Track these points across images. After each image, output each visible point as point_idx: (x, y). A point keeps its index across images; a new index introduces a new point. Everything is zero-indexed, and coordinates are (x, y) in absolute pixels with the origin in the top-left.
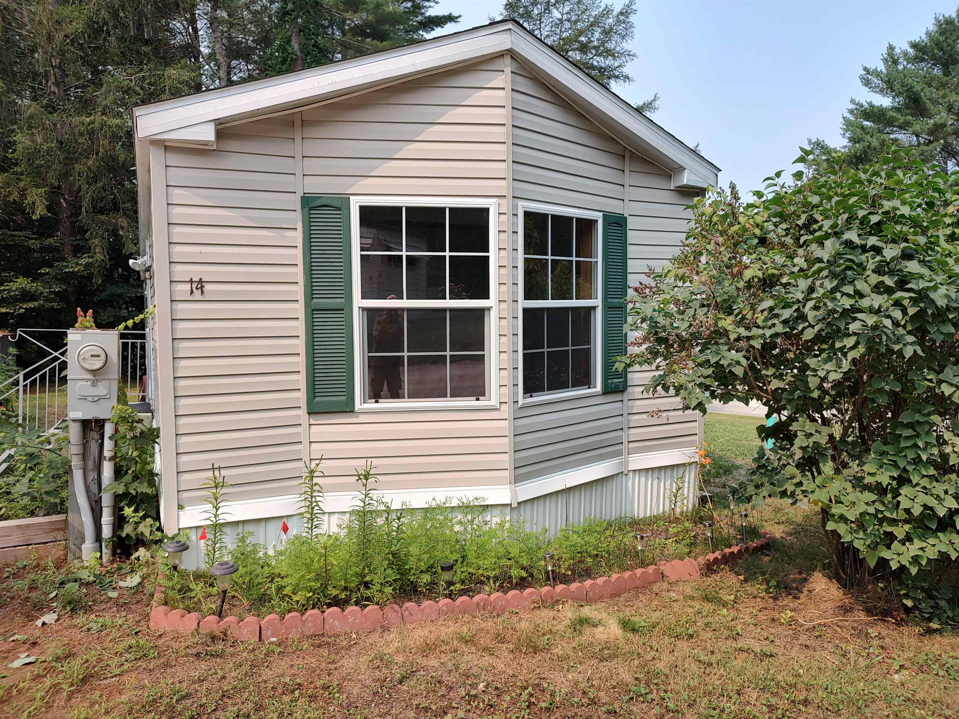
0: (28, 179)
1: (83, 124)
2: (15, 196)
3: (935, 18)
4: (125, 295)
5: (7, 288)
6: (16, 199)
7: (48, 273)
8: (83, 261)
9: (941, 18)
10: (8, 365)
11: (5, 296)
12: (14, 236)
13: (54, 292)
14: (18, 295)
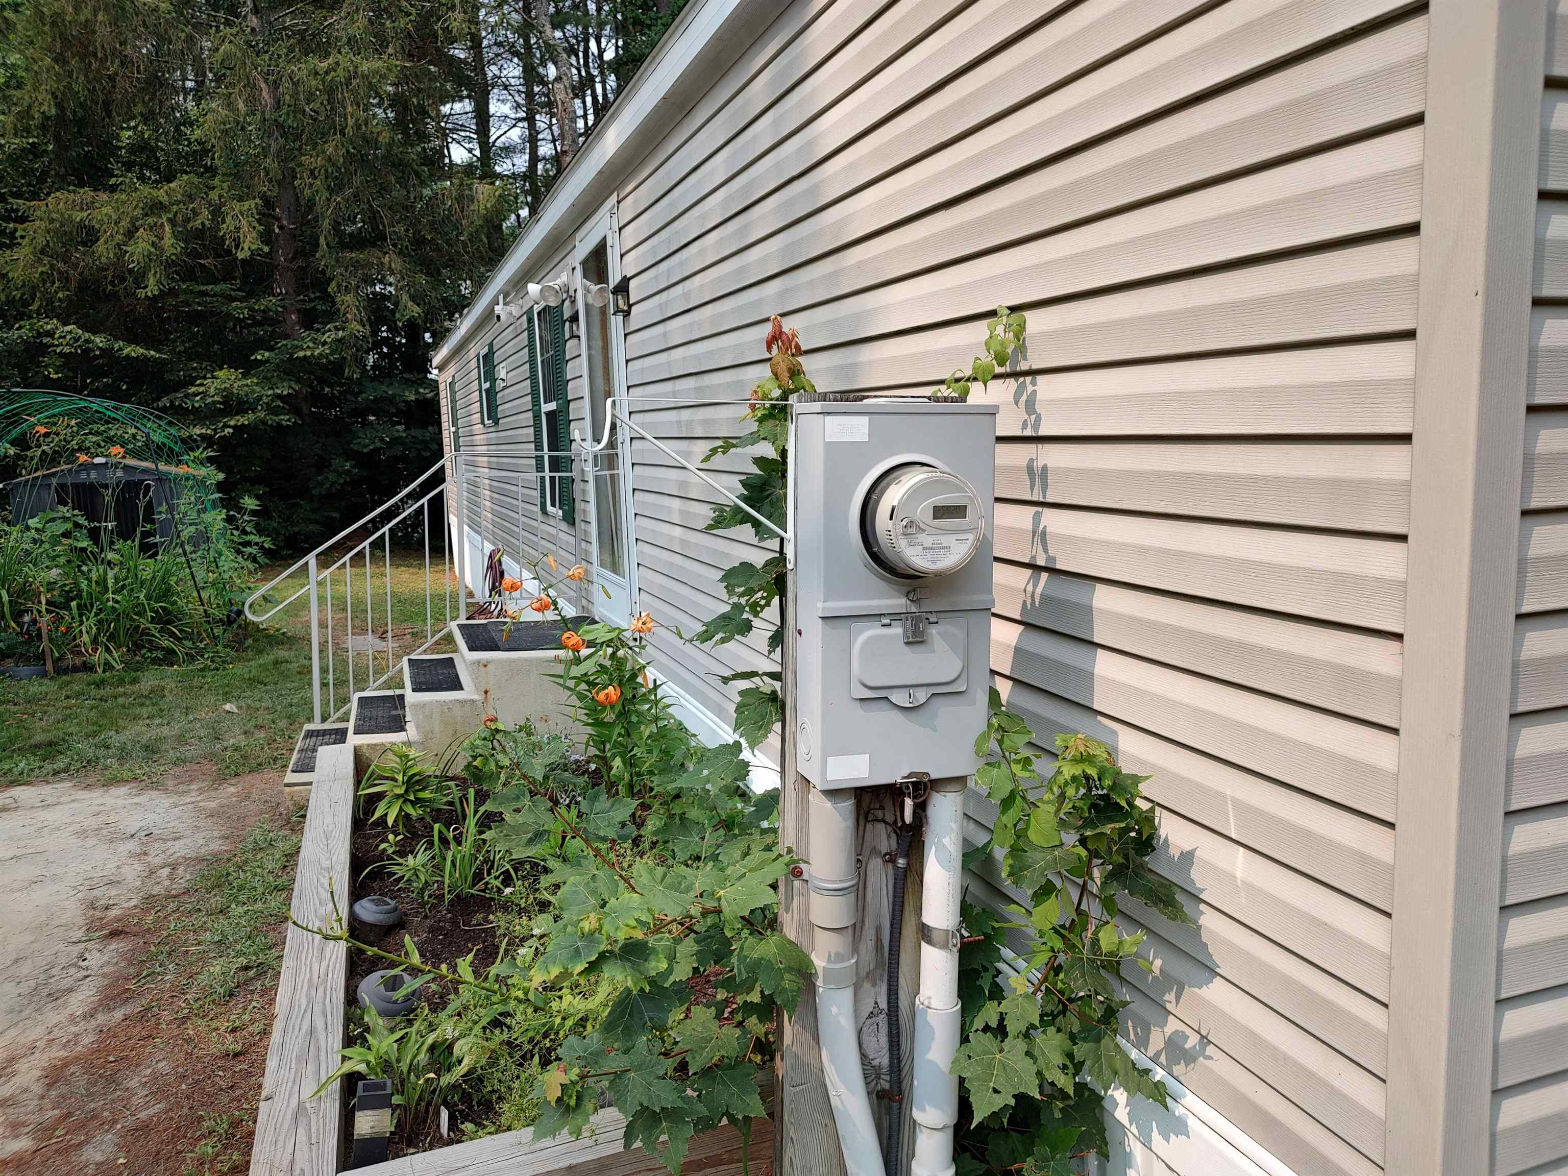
0: (225, 185)
1: (317, 73)
2: (205, 216)
4: (397, 399)
5: (201, 389)
6: (207, 222)
7: (267, 361)
8: (328, 337)
10: (244, 532)
11: (197, 405)
12: (204, 294)
13: (279, 397)
14: (219, 402)
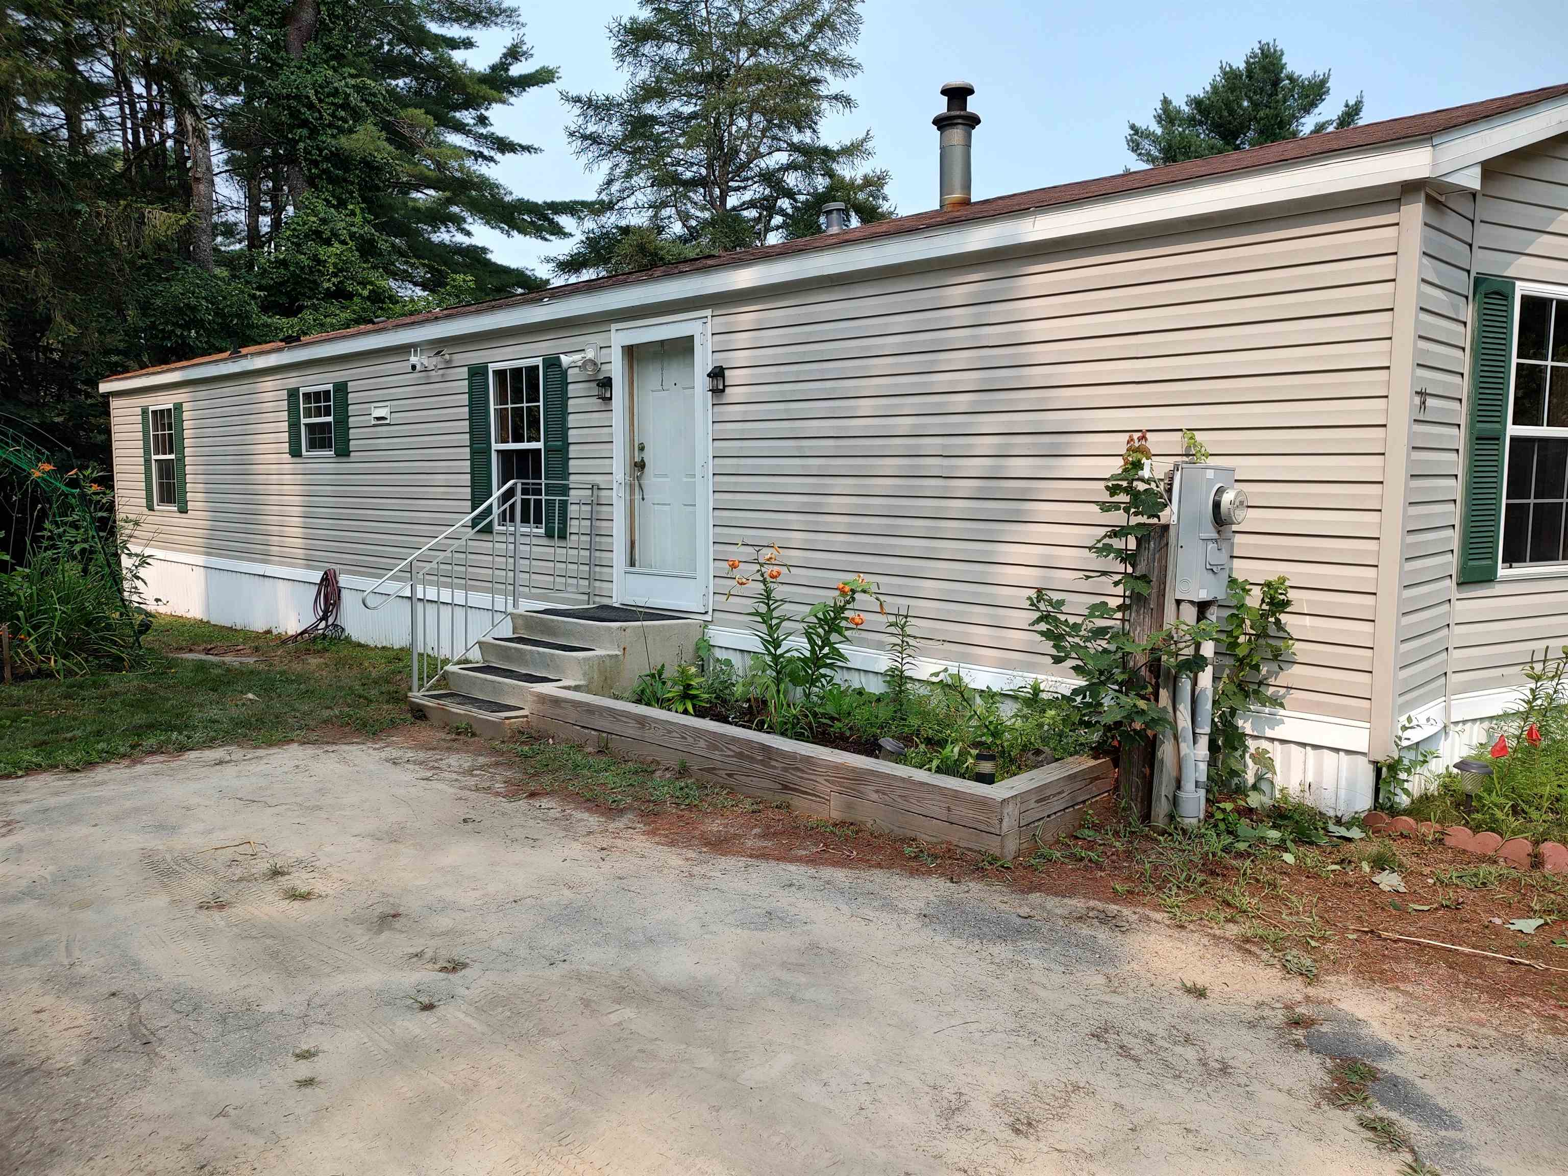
3: (1221, 68)
9: (1228, 69)
